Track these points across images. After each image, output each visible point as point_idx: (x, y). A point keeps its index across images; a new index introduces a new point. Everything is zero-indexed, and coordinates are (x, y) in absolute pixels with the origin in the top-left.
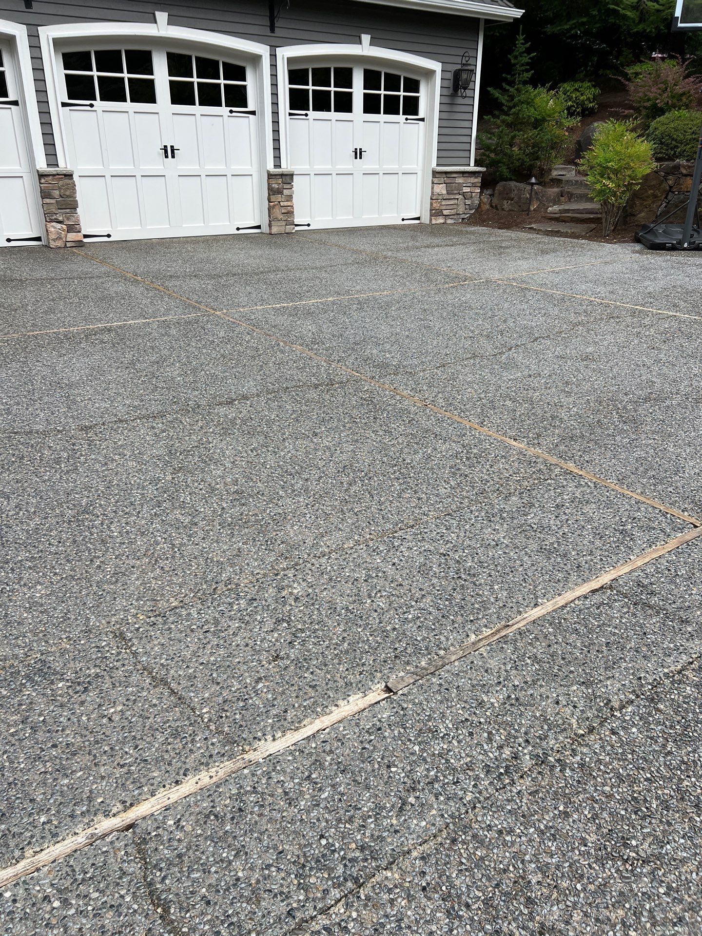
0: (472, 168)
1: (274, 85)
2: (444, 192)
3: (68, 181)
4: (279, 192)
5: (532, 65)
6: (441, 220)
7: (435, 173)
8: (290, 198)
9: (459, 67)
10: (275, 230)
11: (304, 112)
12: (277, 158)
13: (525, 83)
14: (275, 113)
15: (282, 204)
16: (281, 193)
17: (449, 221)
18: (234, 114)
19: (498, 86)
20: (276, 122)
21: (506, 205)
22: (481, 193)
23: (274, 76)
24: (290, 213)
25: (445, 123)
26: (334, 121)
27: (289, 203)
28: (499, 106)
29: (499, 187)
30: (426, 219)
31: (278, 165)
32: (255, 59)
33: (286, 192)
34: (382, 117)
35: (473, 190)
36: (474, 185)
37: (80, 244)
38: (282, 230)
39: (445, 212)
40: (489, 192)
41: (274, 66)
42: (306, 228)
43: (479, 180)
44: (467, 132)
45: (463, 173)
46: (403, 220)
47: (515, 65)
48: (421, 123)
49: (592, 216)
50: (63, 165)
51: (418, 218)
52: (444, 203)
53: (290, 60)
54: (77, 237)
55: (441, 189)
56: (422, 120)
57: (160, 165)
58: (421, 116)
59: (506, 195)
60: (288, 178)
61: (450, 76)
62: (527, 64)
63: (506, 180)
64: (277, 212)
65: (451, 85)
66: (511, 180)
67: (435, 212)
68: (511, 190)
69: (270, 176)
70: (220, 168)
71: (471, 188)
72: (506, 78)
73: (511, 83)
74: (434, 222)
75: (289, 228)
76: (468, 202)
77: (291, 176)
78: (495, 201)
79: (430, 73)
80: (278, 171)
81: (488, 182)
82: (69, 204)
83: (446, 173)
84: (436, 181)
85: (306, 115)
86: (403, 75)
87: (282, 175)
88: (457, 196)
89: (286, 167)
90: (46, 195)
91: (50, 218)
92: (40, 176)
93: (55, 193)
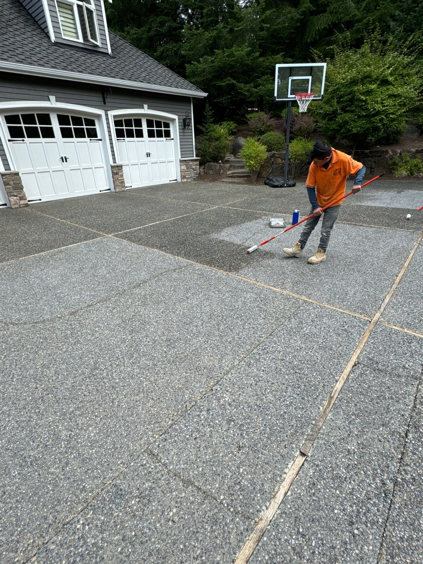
0: (195, 158)
1: (109, 127)
2: (185, 168)
3: (17, 177)
4: (117, 174)
5: (213, 116)
6: (185, 180)
7: (181, 161)
8: (122, 176)
9: (185, 117)
10: (117, 190)
11: (123, 138)
12: (114, 159)
13: (211, 123)
14: (111, 140)
15: (119, 179)
16: (118, 174)
17: (189, 180)
18: (92, 141)
19: (201, 124)
20: (111, 143)
21: (211, 172)
22: (200, 168)
23: (108, 123)
24: (123, 182)
25: (182, 140)
26: (136, 141)
27: (122, 178)
28: (202, 132)
29: (207, 165)
30: (179, 180)
31: (115, 162)
32: (99, 116)
33: (120, 173)
34: (156, 139)
35: (196, 167)
36: (197, 165)
37: (26, 205)
38: (120, 190)
39: (187, 177)
40: (203, 167)
41: (107, 119)
42: (130, 188)
43: (198, 163)
44: (191, 143)
45: (192, 160)
46: (170, 181)
47: (206, 116)
48: (172, 140)
49: (245, 175)
50: (13, 169)
51: (176, 180)
52: (186, 173)
53: (115, 116)
54: (25, 202)
55: (184, 167)
56: (173, 139)
57: (60, 166)
59: (210, 168)
60: (120, 167)
61: (182, 121)
62: (211, 115)
63: (209, 162)
64: (117, 183)
65: (183, 125)
66: (211, 162)
67: (183, 177)
68: (212, 166)
69: (112, 167)
70: (89, 165)
71: (195, 166)
72: (203, 121)
73: (206, 123)
74: (183, 181)
75: (123, 189)
76: (195, 172)
77: (121, 166)
78: (206, 171)
79: (173, 120)
80: (115, 164)
81: (202, 163)
82: (19, 187)
83: (185, 161)
84: (181, 164)
85: (124, 140)
86: (162, 121)
87: (117, 166)
88: (191, 170)
89: (118, 163)
90: (6, 183)
91: (9, 194)
92: (2, 175)
93: (11, 183)
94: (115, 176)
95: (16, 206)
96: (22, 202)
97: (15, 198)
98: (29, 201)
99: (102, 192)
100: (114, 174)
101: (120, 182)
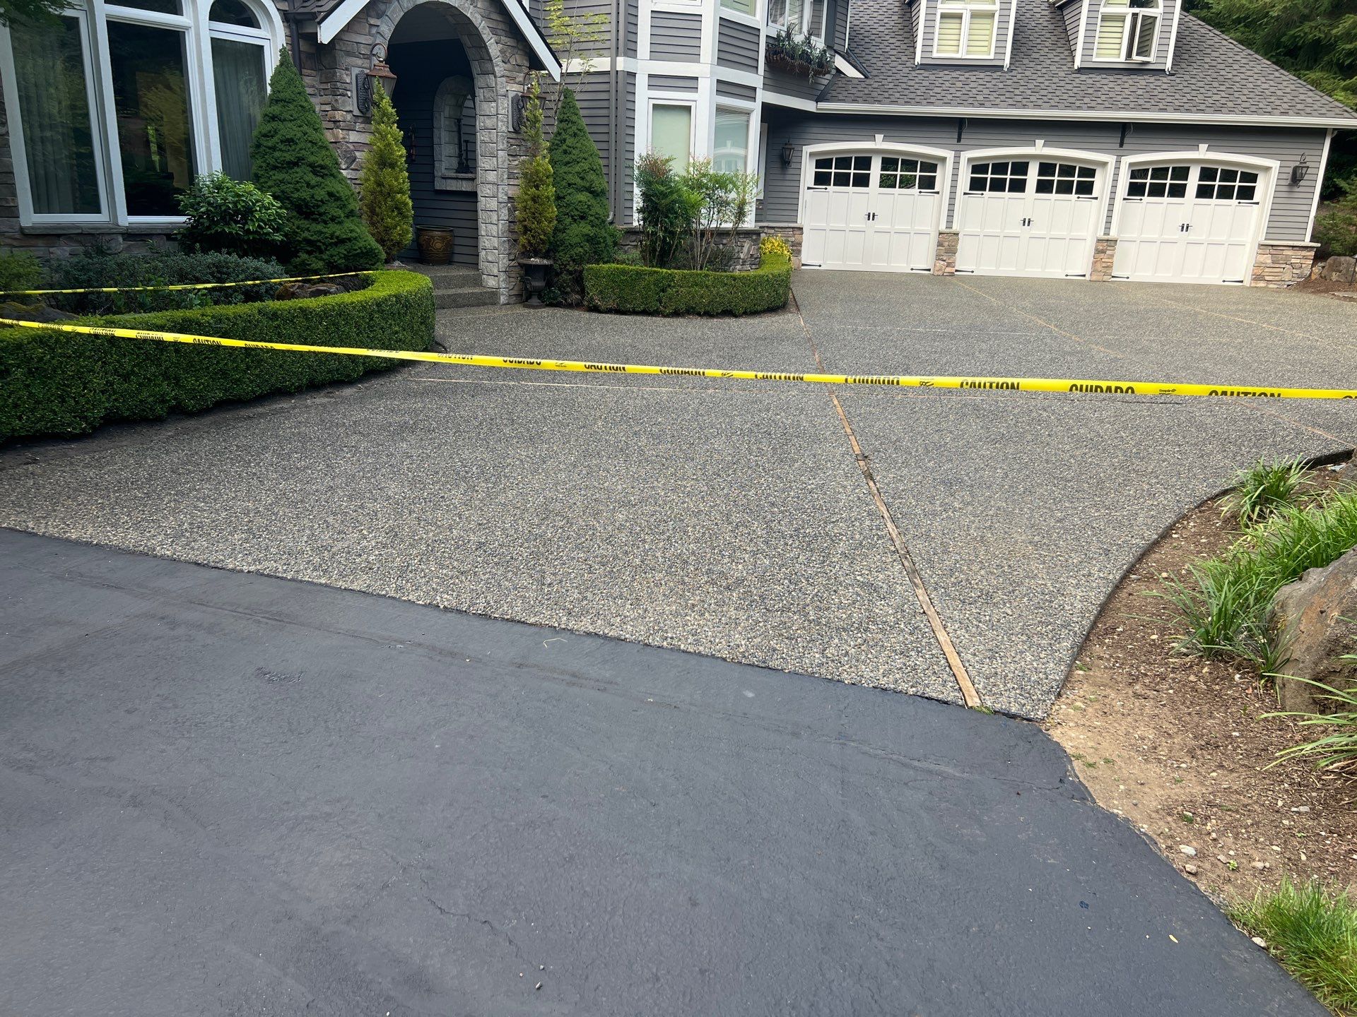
0: (1306, 243)
2: (1270, 261)
3: (955, 237)
4: (1103, 252)
6: (1262, 284)
7: (1262, 246)
8: (1112, 256)
9: (1299, 164)
10: (1094, 278)
12: (1108, 228)
14: (1112, 199)
15: (1104, 260)
16: (1105, 252)
17: (1271, 286)
18: (1081, 199)
20: (1111, 205)
21: (1334, 276)
22: (1313, 265)
23: (1117, 174)
24: (1110, 267)
25: (1279, 207)
26: (1165, 203)
27: (1110, 260)
29: (1330, 260)
30: (1247, 283)
31: (1106, 234)
32: (1105, 165)
33: (1108, 252)
34: (1214, 201)
35: (1304, 261)
36: (1305, 258)
37: (952, 274)
38: (1102, 279)
39: (1267, 278)
40: (1321, 264)
41: (1117, 168)
42: (1125, 280)
43: (1312, 254)
45: (1294, 247)
46: (1225, 282)
48: (1255, 206)
50: (955, 227)
51: (1242, 282)
52: (1267, 270)
53: (1135, 164)
54: (953, 270)
55: (1266, 259)
56: (1256, 203)
57: (1019, 230)
58: (1254, 201)
59: (1336, 268)
61: (1288, 170)
63: (1338, 254)
64: (1099, 267)
65: (1291, 176)
67: (1258, 278)
68: (1340, 263)
70: (1061, 234)
71: (1302, 260)
74: (1253, 285)
75: (1106, 278)
76: (1296, 271)
77: (1116, 241)
78: (1325, 272)
79: (1267, 169)
80: (1106, 237)
81: (1321, 256)
82: (952, 251)
83: (1274, 246)
84: (1260, 251)
85: (1140, 199)
86: (1240, 170)
87: (1109, 241)
88: (1284, 266)
89: (1113, 234)
90: (940, 244)
91: (939, 257)
92: (940, 234)
93: (946, 244)
94: (1097, 256)
95: (940, 273)
96: (948, 270)
97: (942, 263)
98: (956, 271)
99: (1068, 277)
100: (1098, 251)
101: (1104, 265)
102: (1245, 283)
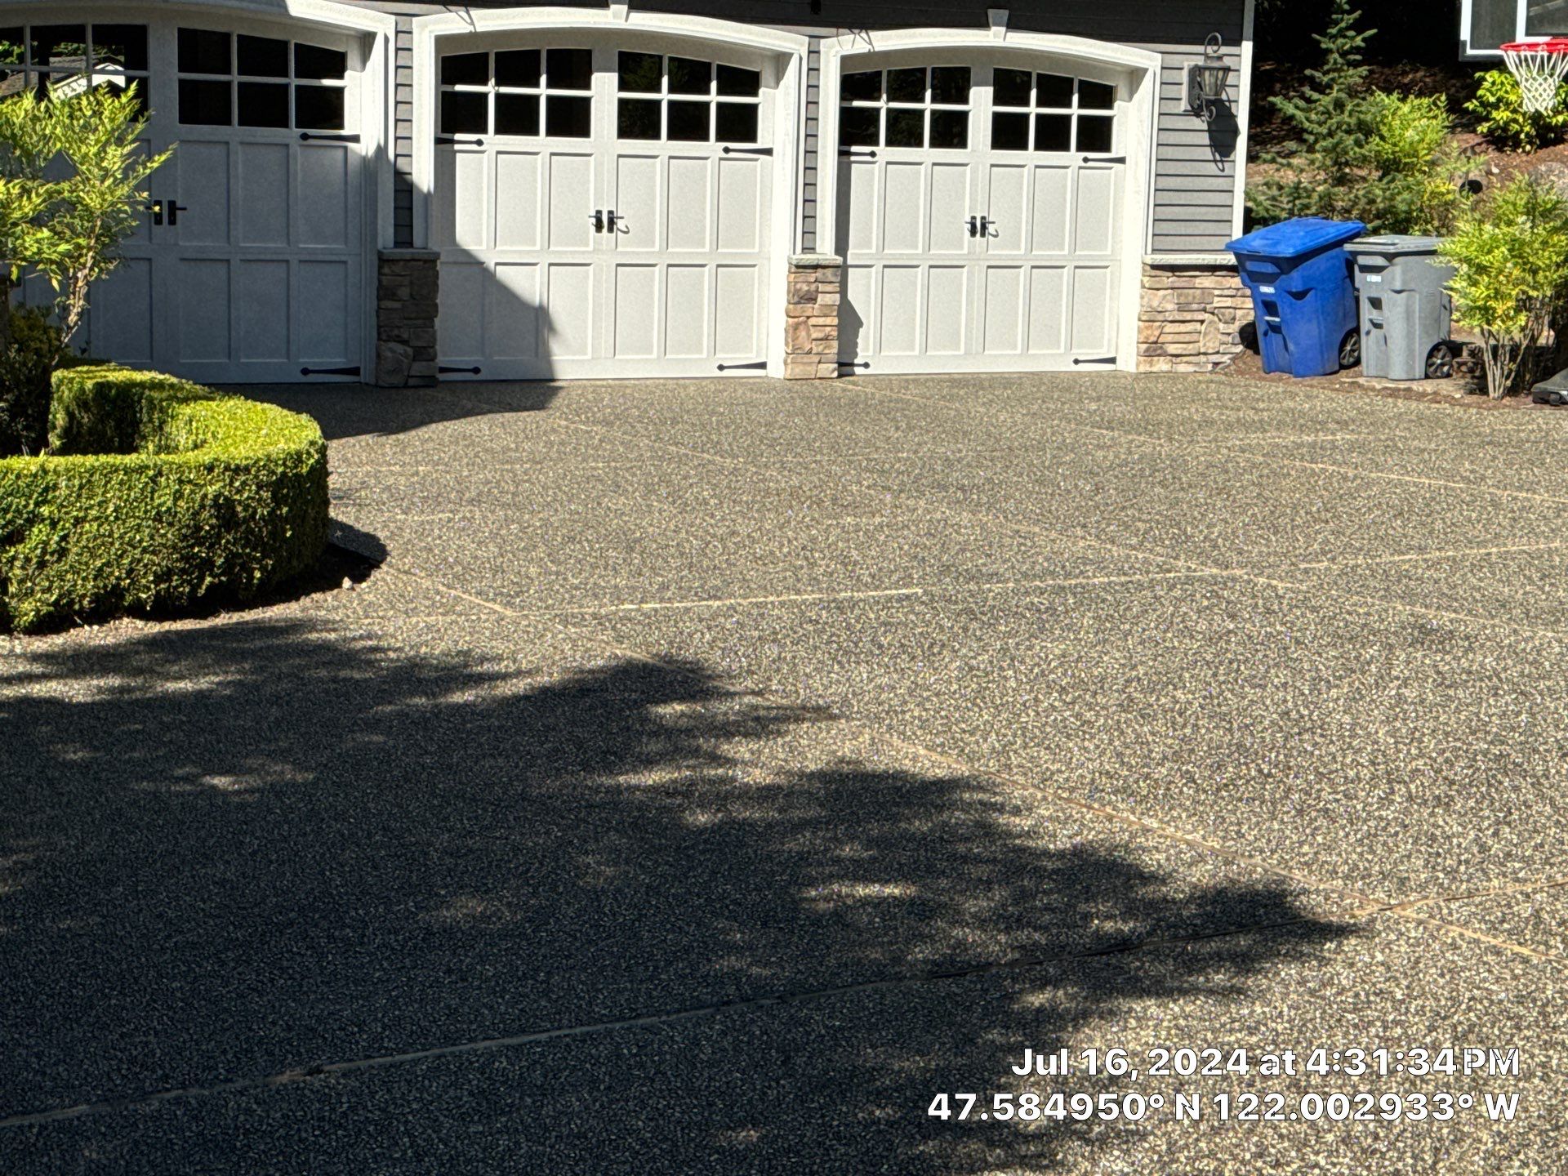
1: (813, 103)
2: (1171, 306)
3: (427, 272)
4: (810, 298)
6: (1162, 365)
7: (1149, 268)
8: (830, 310)
10: (796, 375)
11: (868, 149)
14: (811, 153)
15: (813, 321)
16: (814, 300)
17: (1181, 368)
18: (732, 155)
20: (811, 169)
23: (813, 87)
24: (829, 340)
26: (928, 164)
27: (828, 320)
30: (1129, 362)
31: (809, 248)
32: (778, 60)
33: (823, 299)
34: (1031, 156)
35: (1238, 302)
36: (1237, 294)
37: (429, 383)
38: (810, 371)
39: (1172, 349)
41: (814, 70)
42: (861, 370)
45: (1213, 267)
46: (1077, 362)
48: (1116, 166)
50: (421, 243)
51: (1112, 361)
52: (1169, 328)
53: (847, 60)
54: (429, 368)
55: (1163, 300)
56: (1120, 160)
58: (1116, 153)
60: (829, 272)
61: (1180, 77)
64: (803, 337)
65: (1184, 96)
67: (1153, 349)
69: (794, 268)
70: (691, 252)
71: (1230, 298)
74: (1147, 369)
75: (824, 370)
77: (841, 268)
80: (811, 258)
82: (423, 311)
83: (1175, 267)
84: (1149, 282)
85: (873, 154)
86: (1077, 77)
87: (818, 267)
88: (1200, 316)
89: (825, 248)
90: (385, 292)
91: (385, 332)
92: (383, 260)
93: (404, 292)
94: (796, 310)
95: (396, 380)
96: (419, 368)
97: (400, 348)
98: (443, 370)
99: (726, 373)
100: (797, 298)
101: (817, 334)
102: (1120, 365)
